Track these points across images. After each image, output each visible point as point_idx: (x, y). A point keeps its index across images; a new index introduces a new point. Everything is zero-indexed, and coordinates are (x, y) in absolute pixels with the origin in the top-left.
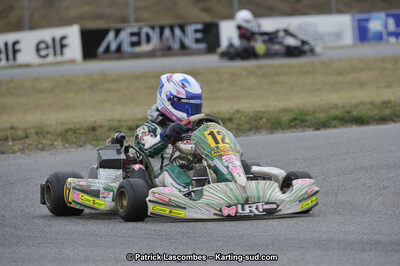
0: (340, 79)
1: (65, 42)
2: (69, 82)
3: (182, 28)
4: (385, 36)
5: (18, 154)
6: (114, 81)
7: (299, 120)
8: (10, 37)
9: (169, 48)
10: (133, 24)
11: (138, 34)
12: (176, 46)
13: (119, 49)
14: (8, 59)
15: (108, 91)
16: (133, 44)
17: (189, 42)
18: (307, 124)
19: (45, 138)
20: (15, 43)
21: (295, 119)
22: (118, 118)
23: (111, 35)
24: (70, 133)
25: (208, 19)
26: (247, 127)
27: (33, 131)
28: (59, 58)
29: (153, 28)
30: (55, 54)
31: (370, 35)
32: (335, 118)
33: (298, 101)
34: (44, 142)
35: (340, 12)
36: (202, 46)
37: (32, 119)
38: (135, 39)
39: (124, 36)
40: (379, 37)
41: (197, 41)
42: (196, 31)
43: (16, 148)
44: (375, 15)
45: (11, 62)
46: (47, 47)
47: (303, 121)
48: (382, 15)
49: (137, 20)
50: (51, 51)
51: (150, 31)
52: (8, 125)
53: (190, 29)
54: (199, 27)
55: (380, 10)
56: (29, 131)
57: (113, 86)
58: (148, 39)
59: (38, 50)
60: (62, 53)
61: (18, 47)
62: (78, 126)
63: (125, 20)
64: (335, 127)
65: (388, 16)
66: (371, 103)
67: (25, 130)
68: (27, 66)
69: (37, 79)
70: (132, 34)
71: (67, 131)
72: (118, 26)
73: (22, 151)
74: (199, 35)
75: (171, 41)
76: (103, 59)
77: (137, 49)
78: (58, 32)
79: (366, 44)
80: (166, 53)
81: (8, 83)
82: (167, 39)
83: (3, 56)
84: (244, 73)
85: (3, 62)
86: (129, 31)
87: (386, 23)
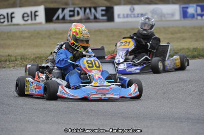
0: (173, 36)
1: (37, 14)
2: (38, 33)
3: (95, 9)
4: (196, 16)
5: (12, 69)
6: (61, 34)
8: (10, 11)
9: (89, 19)
10: (71, 6)
11: (73, 11)
12: (92, 17)
13: (64, 18)
14: (8, 21)
15: (57, 38)
16: (71, 16)
17: (99, 15)
19: (25, 61)
20: (12, 13)
23: (60, 11)
24: (38, 59)
25: (108, 4)
27: (19, 57)
28: (34, 22)
29: (81, 8)
30: (32, 20)
31: (188, 15)
34: (25, 63)
35: (174, 3)
36: (105, 18)
37: (19, 51)
38: (72, 13)
39: (66, 12)
40: (193, 16)
41: (103, 15)
42: (102, 10)
43: (11, 65)
44: (191, 5)
45: (10, 23)
46: (28, 16)
48: (195, 5)
49: (73, 4)
50: (30, 18)
51: (79, 10)
52: (7, 54)
53: (99, 9)
54: (104, 8)
55: (194, 3)
56: (17, 57)
57: (60, 37)
58: (78, 14)
59: (23, 17)
60: (35, 19)
61: (13, 15)
62: (42, 56)
63: (67, 4)
65: (197, 6)
66: (188, 49)
67: (15, 57)
68: (18, 25)
69: (22, 32)
70: (70, 11)
71: (36, 58)
72: (63, 7)
73: (14, 67)
74: (103, 13)
75: (89, 15)
76: (55, 23)
77: (73, 18)
78: (33, 9)
79: (186, 19)
80: (86, 21)
81: (8, 33)
82: (88, 14)
83: (6, 20)
84: (125, 32)
85: (6, 23)
86: (69, 9)
87: (196, 9)
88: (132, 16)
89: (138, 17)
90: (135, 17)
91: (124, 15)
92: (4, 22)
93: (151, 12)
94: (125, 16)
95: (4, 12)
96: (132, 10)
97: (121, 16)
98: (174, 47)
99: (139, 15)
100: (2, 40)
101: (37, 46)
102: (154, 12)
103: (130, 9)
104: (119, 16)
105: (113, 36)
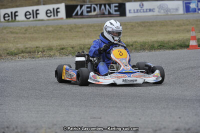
0: (178, 28)
1: (58, 10)
2: (60, 27)
3: (110, 7)
4: (197, 10)
5: (40, 59)
6: (81, 27)
7: (162, 46)
8: (35, 8)
9: (104, 14)
10: (88, 3)
11: (90, 7)
12: (107, 13)
13: (82, 14)
14: (33, 18)
15: (78, 32)
16: (88, 12)
17: (112, 11)
18: (166, 47)
20: (37, 10)
21: (160, 46)
22: (83, 43)
23: (79, 8)
25: (121, 1)
26: (139, 48)
28: (56, 17)
29: (97, 5)
30: (54, 16)
31: (191, 10)
32: (178, 45)
33: (161, 38)
36: (118, 13)
37: (45, 43)
38: (89, 9)
39: (84, 8)
40: (194, 10)
41: (116, 11)
42: (115, 7)
43: (39, 56)
45: (35, 19)
46: (51, 13)
47: (163, 46)
48: (196, 1)
50: (52, 14)
51: (96, 6)
53: (113, 6)
54: (117, 5)
56: (45, 49)
57: (80, 30)
58: (95, 10)
59: (47, 13)
60: (57, 15)
61: (38, 12)
63: (84, 2)
64: (177, 49)
65: (198, 1)
67: (43, 48)
68: (42, 20)
69: (47, 26)
70: (88, 7)
71: (61, 49)
72: (82, 4)
73: (42, 57)
74: (117, 8)
75: (105, 11)
76: (75, 18)
77: (90, 14)
78: (55, 6)
79: (189, 13)
80: (102, 16)
81: (34, 27)
82: (103, 10)
83: (32, 16)
84: (137, 25)
85: (32, 19)
86: (86, 6)
87: (198, 4)
88: (142, 11)
89: (146, 12)
90: (144, 12)
91: (134, 10)
92: (30, 18)
93: (158, 7)
94: (136, 11)
95: (30, 9)
96: (141, 6)
97: (132, 11)
98: (181, 38)
99: (148, 10)
100: (30, 34)
101: (60, 39)
102: (160, 7)
103: (140, 5)
104: (130, 11)
105: (126, 29)
